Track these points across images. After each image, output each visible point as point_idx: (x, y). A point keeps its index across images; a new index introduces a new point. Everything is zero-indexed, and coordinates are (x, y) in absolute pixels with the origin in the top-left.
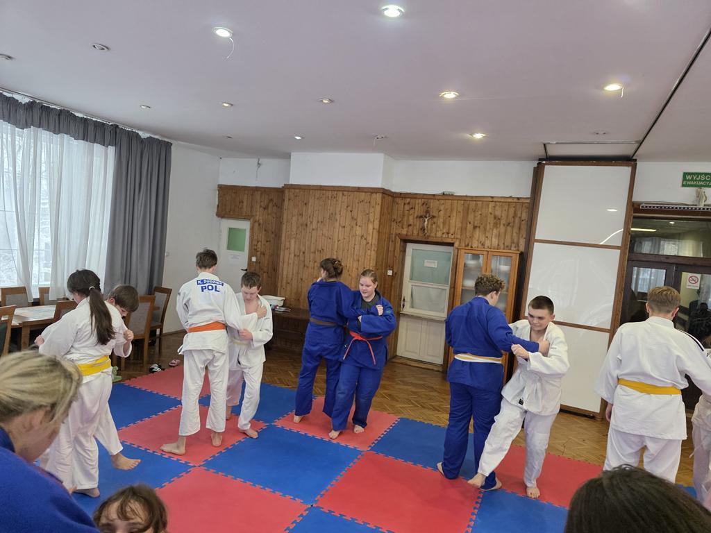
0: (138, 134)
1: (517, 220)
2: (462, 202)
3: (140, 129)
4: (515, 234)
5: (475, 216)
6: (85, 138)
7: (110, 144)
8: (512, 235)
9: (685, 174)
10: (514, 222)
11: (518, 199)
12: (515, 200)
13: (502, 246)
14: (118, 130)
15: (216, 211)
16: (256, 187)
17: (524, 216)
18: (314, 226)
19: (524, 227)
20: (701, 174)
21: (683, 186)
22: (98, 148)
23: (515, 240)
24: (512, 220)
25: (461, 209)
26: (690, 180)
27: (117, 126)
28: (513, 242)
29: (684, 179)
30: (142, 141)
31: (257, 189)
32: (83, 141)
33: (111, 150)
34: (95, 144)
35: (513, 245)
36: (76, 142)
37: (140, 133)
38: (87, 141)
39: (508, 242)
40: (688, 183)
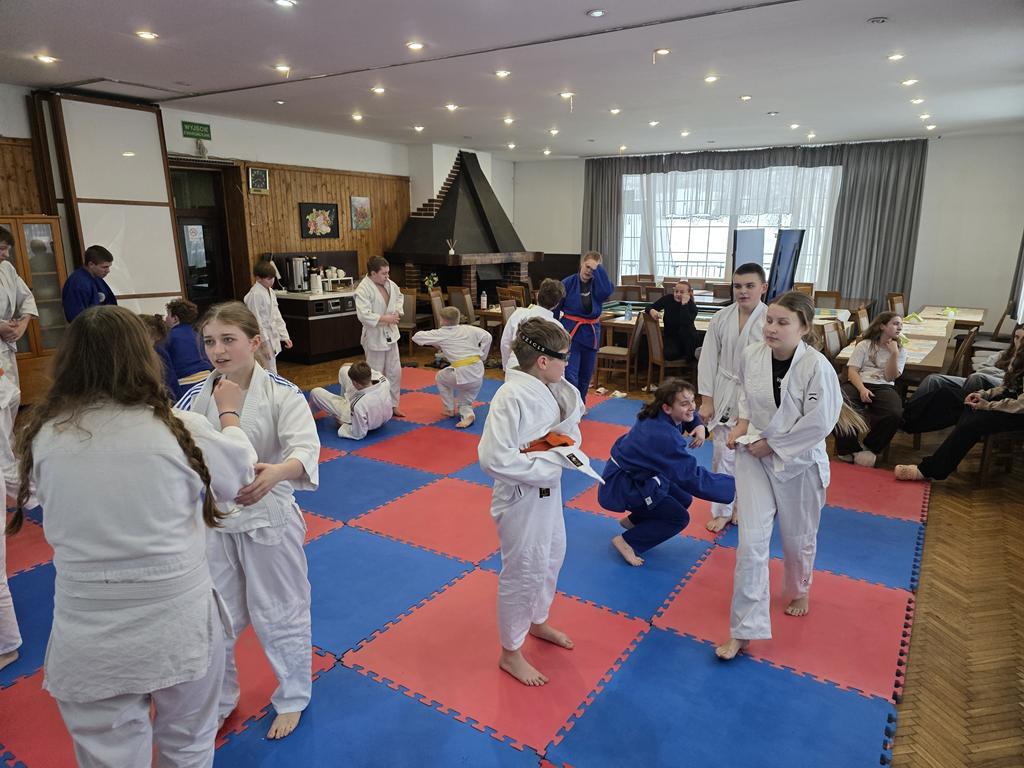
1: (19, 171)
4: (22, 192)
8: (18, 192)
9: (184, 123)
10: (16, 173)
11: (14, 140)
12: (10, 142)
13: (9, 210)
17: (29, 164)
19: (33, 181)
20: (196, 124)
21: (185, 136)
23: (25, 201)
24: (12, 171)
26: (189, 129)
28: (22, 203)
29: (184, 129)
35: (24, 208)
39: (15, 203)
40: (188, 133)
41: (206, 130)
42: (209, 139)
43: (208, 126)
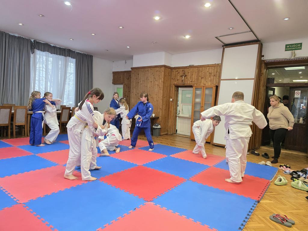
2: (197, 68)
4: (217, 79)
5: (202, 74)
9: (286, 45)
12: (217, 65)
15: (112, 82)
18: (141, 83)
20: (294, 44)
21: (286, 50)
24: (216, 73)
25: (196, 71)
26: (289, 48)
27: (70, 50)
29: (286, 47)
31: (125, 72)
39: (215, 83)
40: (288, 49)
41: (299, 45)
42: (301, 49)
43: (301, 44)
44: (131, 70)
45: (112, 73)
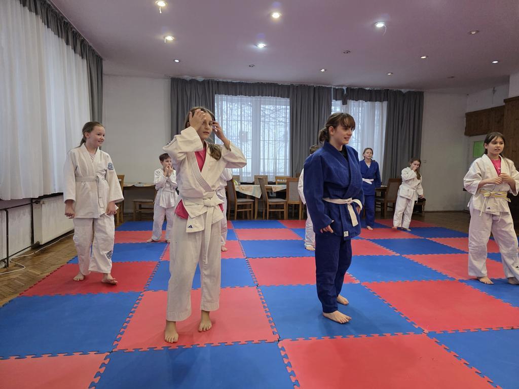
0: (401, 91)
3: (402, 88)
6: (371, 100)
7: (384, 101)
14: (388, 92)
15: (464, 131)
16: (492, 108)
22: (377, 104)
27: (388, 90)
30: (404, 95)
31: (492, 109)
32: (368, 102)
33: (385, 104)
34: (376, 103)
36: (365, 104)
37: (403, 90)
38: (372, 101)
44: (504, 104)
45: (464, 115)
